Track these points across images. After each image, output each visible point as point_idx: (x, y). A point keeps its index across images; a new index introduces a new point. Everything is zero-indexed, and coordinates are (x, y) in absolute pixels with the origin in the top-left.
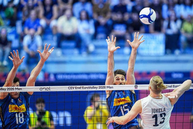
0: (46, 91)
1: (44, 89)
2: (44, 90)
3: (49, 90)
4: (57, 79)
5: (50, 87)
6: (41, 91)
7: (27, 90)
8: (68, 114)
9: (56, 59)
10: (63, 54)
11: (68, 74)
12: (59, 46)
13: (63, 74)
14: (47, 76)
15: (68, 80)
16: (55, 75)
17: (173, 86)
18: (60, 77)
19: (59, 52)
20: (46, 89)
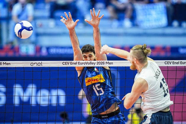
0: (38, 66)
1: (36, 64)
2: (35, 66)
3: (41, 65)
4: (50, 53)
5: (42, 61)
6: (31, 66)
7: (16, 66)
8: (61, 93)
9: (49, 31)
10: (57, 25)
11: (62, 48)
12: (52, 16)
13: (57, 47)
14: (38, 49)
15: (61, 54)
16: (48, 48)
17: (180, 62)
18: (53, 51)
19: (52, 23)
20: (37, 64)
